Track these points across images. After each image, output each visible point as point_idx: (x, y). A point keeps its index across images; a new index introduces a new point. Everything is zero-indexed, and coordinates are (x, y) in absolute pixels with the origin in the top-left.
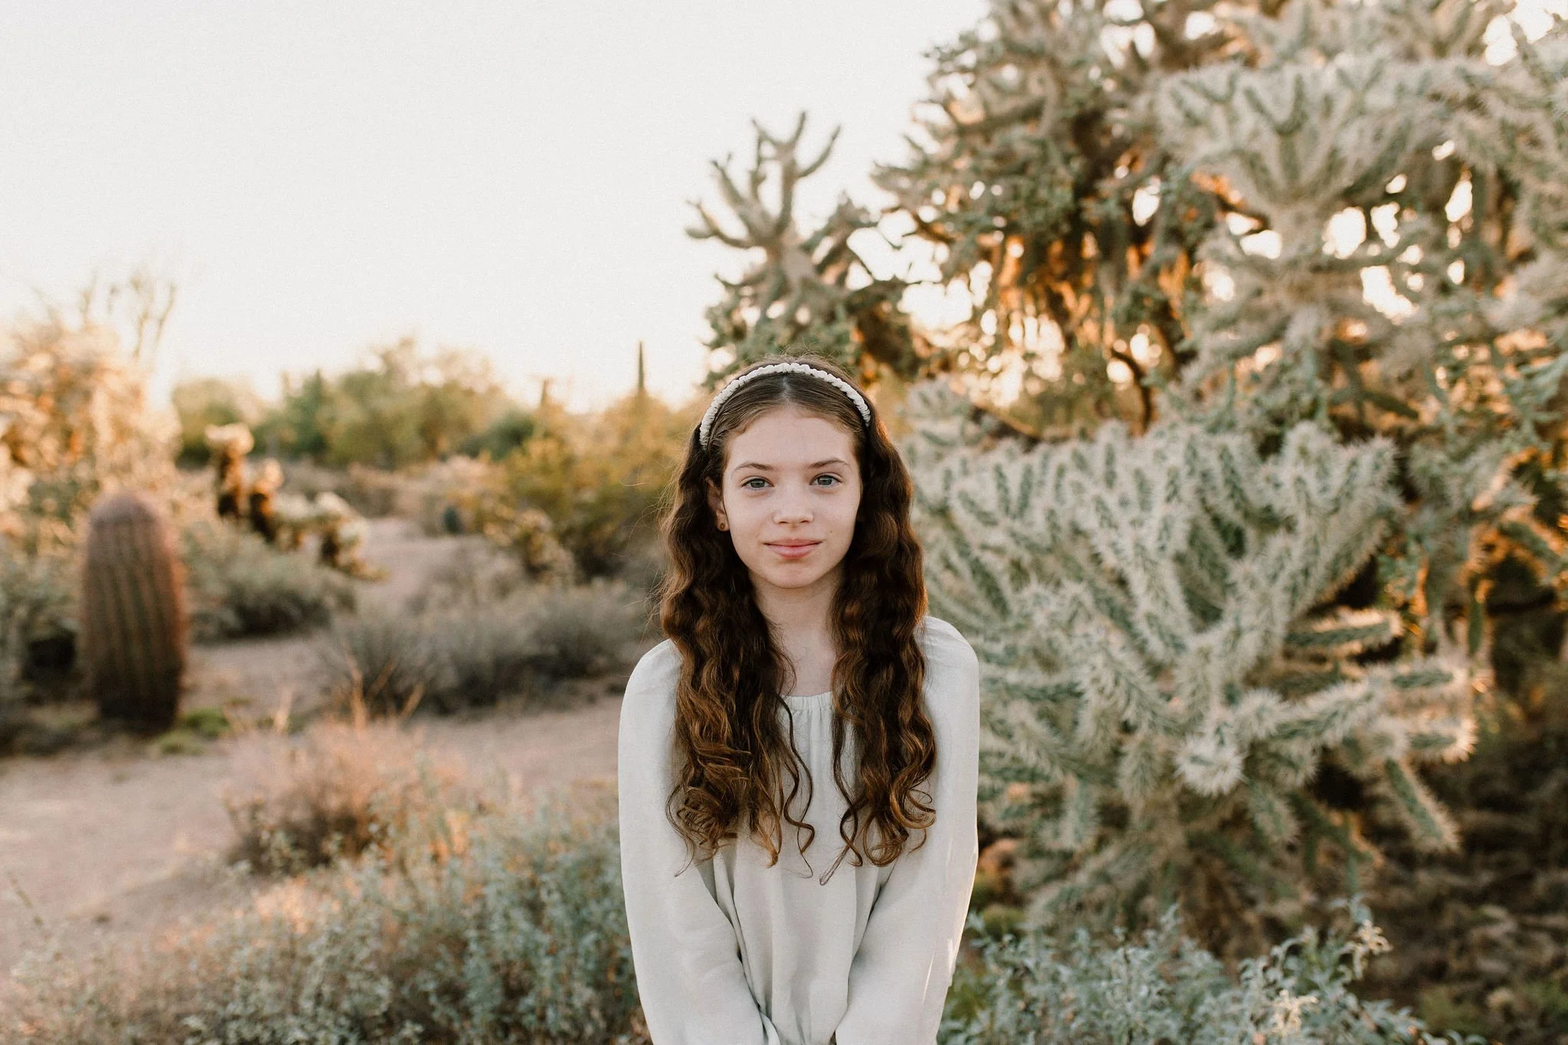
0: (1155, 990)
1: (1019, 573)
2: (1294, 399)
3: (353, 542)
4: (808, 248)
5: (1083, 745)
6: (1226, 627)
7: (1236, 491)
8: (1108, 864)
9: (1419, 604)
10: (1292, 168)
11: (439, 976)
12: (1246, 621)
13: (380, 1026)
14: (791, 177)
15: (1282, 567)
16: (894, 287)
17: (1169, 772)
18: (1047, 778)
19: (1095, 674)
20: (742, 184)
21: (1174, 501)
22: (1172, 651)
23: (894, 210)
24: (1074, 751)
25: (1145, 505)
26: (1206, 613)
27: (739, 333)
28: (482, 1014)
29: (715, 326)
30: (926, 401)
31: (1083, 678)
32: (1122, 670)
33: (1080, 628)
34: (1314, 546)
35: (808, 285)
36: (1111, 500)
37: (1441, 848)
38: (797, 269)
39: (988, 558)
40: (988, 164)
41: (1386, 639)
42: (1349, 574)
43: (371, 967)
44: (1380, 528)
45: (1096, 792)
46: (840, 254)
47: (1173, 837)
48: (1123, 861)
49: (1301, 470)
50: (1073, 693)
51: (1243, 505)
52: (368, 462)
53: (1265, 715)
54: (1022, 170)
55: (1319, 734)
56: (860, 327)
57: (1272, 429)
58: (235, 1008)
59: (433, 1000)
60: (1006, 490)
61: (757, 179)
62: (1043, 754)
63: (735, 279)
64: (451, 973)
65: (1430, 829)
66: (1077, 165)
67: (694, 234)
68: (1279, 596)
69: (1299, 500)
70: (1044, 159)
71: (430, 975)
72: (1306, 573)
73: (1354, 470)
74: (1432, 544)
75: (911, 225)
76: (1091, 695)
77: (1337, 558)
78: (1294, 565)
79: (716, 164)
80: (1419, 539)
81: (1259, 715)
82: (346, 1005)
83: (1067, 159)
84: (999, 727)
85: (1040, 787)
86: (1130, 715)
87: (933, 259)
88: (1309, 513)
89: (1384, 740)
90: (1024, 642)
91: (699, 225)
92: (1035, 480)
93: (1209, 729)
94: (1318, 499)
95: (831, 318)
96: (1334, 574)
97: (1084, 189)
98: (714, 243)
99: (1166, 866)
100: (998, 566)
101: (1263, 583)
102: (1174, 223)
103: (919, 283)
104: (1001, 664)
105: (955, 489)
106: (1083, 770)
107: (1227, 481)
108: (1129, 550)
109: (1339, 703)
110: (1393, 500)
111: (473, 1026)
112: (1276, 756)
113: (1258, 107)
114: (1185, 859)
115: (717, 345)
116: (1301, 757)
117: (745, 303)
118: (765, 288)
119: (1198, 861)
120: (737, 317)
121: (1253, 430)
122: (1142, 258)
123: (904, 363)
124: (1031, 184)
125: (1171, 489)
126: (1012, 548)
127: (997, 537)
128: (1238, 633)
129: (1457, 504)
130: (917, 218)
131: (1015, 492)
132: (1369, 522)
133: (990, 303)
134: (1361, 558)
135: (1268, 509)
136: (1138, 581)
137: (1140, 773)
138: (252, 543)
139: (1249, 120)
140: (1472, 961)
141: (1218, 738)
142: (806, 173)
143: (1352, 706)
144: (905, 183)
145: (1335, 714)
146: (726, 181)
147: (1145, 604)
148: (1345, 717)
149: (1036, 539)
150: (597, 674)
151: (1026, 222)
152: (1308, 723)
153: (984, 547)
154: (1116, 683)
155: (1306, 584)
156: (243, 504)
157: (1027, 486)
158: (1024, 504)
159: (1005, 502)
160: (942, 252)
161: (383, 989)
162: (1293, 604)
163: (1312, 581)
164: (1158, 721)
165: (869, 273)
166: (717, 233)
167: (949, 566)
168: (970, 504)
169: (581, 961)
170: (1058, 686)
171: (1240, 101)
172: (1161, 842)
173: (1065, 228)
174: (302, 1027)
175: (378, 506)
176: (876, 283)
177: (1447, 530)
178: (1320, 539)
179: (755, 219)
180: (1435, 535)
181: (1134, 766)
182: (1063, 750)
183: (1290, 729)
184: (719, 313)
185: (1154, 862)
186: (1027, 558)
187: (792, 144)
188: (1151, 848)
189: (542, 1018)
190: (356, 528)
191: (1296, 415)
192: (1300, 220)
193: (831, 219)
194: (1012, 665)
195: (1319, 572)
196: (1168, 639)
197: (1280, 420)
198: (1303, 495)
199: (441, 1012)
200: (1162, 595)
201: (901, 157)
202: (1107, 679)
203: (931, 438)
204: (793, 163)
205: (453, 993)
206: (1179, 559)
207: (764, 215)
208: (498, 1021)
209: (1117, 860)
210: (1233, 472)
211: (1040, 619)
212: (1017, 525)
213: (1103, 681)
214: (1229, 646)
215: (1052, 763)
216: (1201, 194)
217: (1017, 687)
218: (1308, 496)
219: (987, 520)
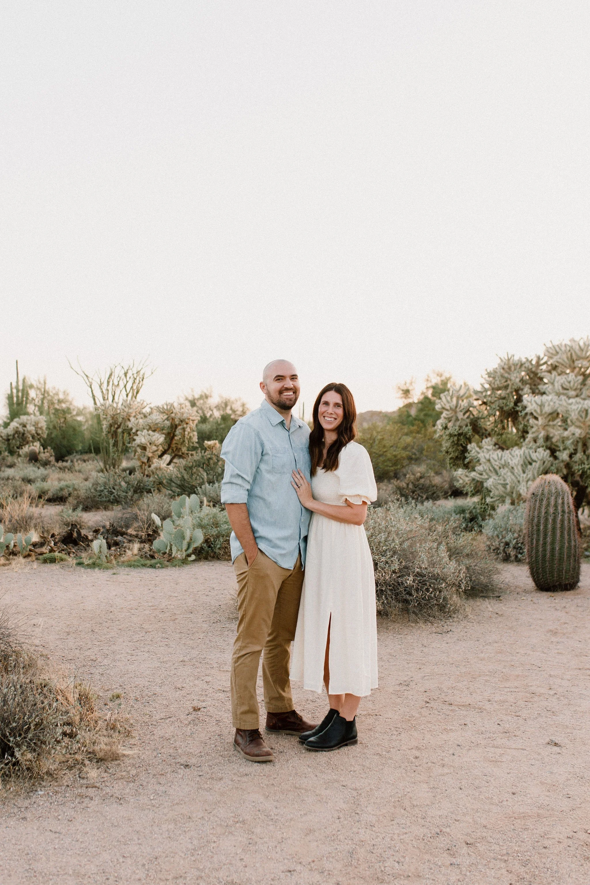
1: (500, 468)
7: (530, 457)
10: (541, 411)
26: (524, 472)
30: (486, 442)
31: (508, 481)
39: (495, 467)
90: (501, 477)
100: (497, 468)
113: (536, 403)
123: (481, 434)
127: (497, 463)
136: (515, 468)
139: (534, 405)
147: (516, 471)
157: (502, 456)
159: (498, 458)
167: (490, 470)
168: (493, 459)
170: (505, 483)
171: (533, 402)
176: (475, 418)
186: (501, 466)
203: (487, 449)
206: (522, 465)
210: (530, 454)
211: (503, 474)
212: (500, 462)
219: (496, 461)
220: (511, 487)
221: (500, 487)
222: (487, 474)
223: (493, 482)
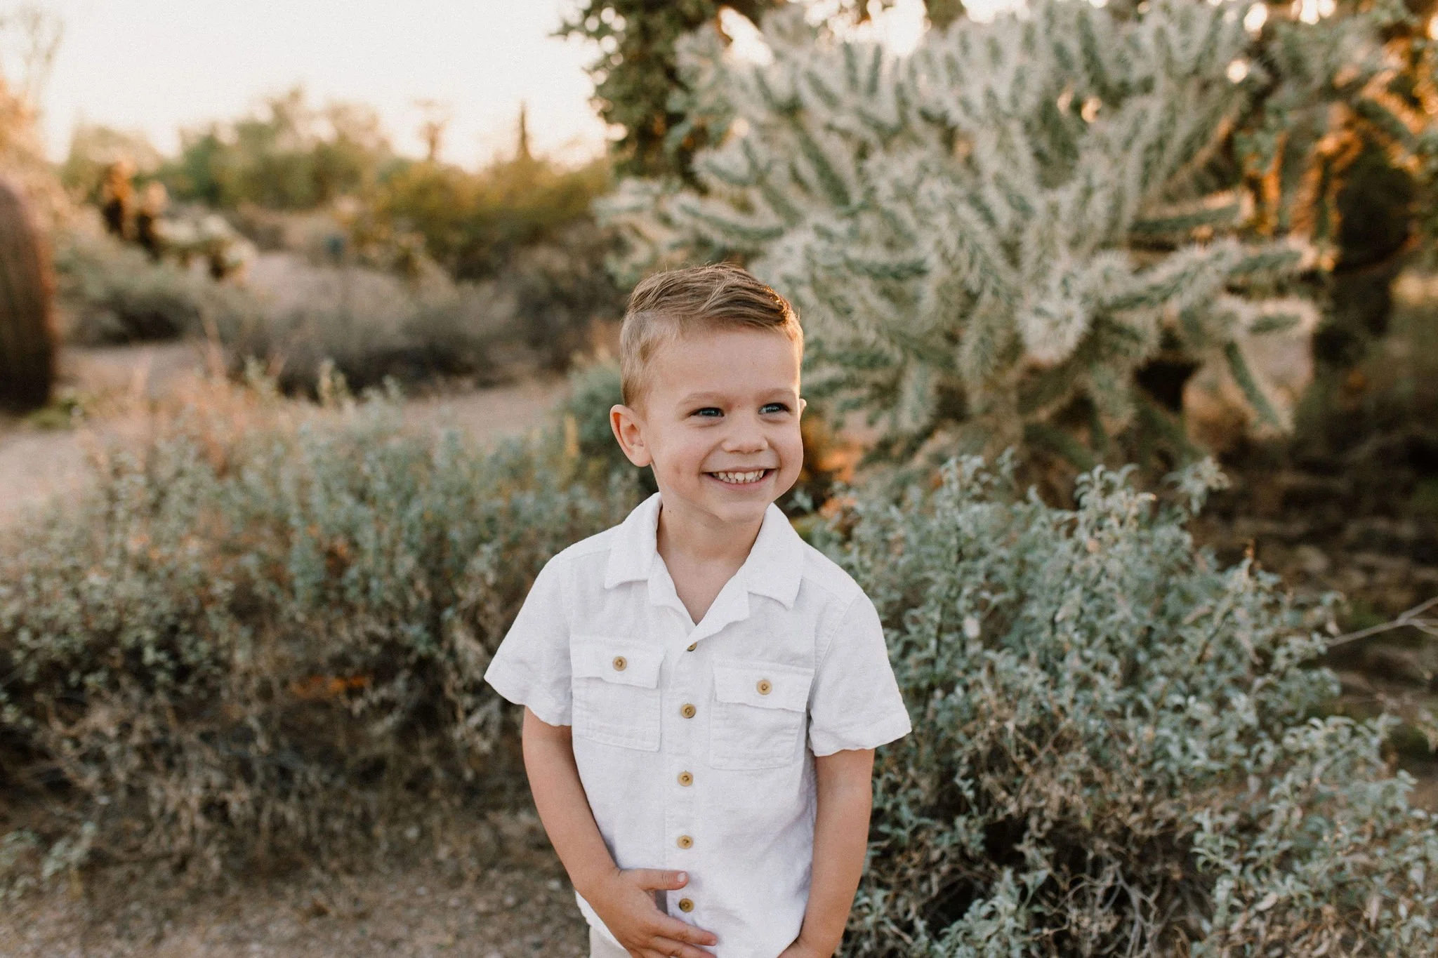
1: (862, 151)
3: (237, 266)
5: (924, 323)
6: (1077, 184)
7: (1092, 62)
9: (1272, 190)
11: (261, 555)
12: (1097, 179)
15: (1137, 133)
17: (1013, 342)
18: (887, 362)
19: (938, 237)
21: (1030, 55)
22: (1019, 217)
24: (914, 329)
31: (926, 250)
32: (967, 232)
33: (924, 192)
34: (1172, 112)
37: (1276, 434)
39: (833, 146)
41: (1238, 221)
42: (1204, 154)
44: (1239, 102)
45: (936, 376)
49: (1163, 22)
50: (919, 271)
51: (1100, 75)
52: (258, 199)
53: (1113, 278)
55: (1162, 303)
60: (855, 72)
62: (883, 331)
65: (1266, 417)
68: (1132, 168)
69: (1160, 57)
72: (1161, 146)
74: (1292, 118)
76: (933, 264)
77: (1192, 136)
78: (1149, 131)
80: (1278, 114)
81: (1107, 279)
84: (839, 304)
85: (880, 376)
86: (973, 282)
88: (1168, 73)
89: (1228, 320)
90: (867, 221)
93: (1054, 282)
94: (1179, 55)
96: (1188, 154)
100: (843, 157)
101: (1117, 146)
104: (842, 242)
106: (924, 352)
107: (1085, 51)
109: (1188, 266)
111: (296, 601)
112: (1119, 329)
114: (1022, 451)
116: (1145, 331)
119: (1035, 458)
125: (1027, 44)
126: (858, 128)
127: (845, 120)
128: (1088, 192)
129: (1318, 81)
131: (863, 73)
137: (981, 350)
138: (137, 256)
141: (1063, 291)
143: (1202, 266)
145: (1183, 278)
148: (1193, 278)
149: (883, 120)
150: (467, 370)
152: (1155, 289)
153: (830, 128)
154: (960, 243)
155: (1160, 158)
156: (129, 225)
158: (874, 87)
159: (853, 81)
163: (1166, 158)
164: (1002, 290)
167: (797, 178)
168: (817, 85)
169: (405, 534)
170: (901, 265)
172: (998, 428)
175: (270, 242)
177: (1308, 106)
178: (1178, 106)
180: (1295, 110)
182: (903, 329)
183: (1139, 295)
186: (871, 138)
188: (988, 431)
189: (366, 591)
190: (241, 252)
194: (857, 243)
195: (1174, 148)
196: (1014, 202)
198: (1163, 51)
200: (1011, 154)
202: (951, 242)
206: (1030, 127)
208: (321, 596)
209: (952, 446)
210: (1091, 39)
211: (884, 190)
212: (865, 105)
213: (947, 244)
214: (1079, 207)
215: (892, 342)
217: (858, 262)
218: (1169, 49)
220: (943, 291)
221: (863, 294)
222: (776, 201)
223: (809, 253)
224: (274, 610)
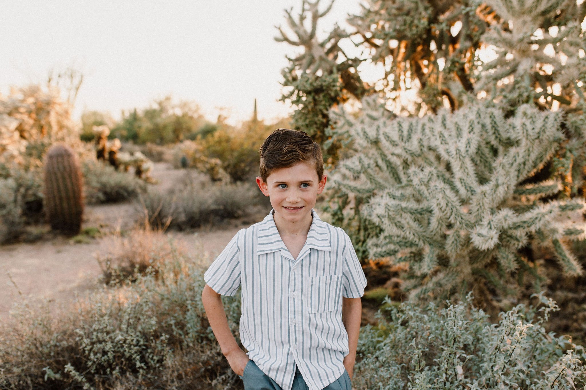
0: (465, 322)
1: (406, 164)
2: (520, 95)
3: (147, 170)
4: (322, 45)
5: (432, 231)
6: (492, 183)
7: (496, 131)
8: (440, 280)
9: (569, 179)
10: (521, 2)
11: (175, 318)
12: (500, 182)
13: (153, 336)
14: (316, 17)
15: (515, 160)
16: (356, 62)
17: (468, 241)
18: (417, 245)
19: (438, 202)
20: (296, 19)
21: (472, 133)
22: (469, 194)
23: (356, 33)
24: (428, 234)
25: (459, 135)
27: (295, 79)
28: (192, 334)
29: (285, 76)
30: (368, 103)
32: (450, 201)
33: (432, 184)
34: (528, 152)
35: (322, 59)
36: (446, 134)
37: (576, 275)
38: (318, 53)
39: (394, 159)
40: (394, 11)
41: (556, 191)
42: (541, 166)
43: (149, 313)
44: (555, 145)
45: (437, 251)
46: (335, 48)
47: (467, 270)
48: (447, 279)
49: (524, 120)
50: (429, 211)
51: (499, 136)
52: (153, 141)
53: (508, 218)
54: (408, 14)
55: (528, 227)
56: (342, 77)
57: (509, 108)
58: (95, 326)
59: (173, 327)
60: (402, 132)
61: (302, 18)
62: (416, 235)
63: (293, 57)
64: (181, 317)
65: (571, 268)
66: (430, 11)
67: (277, 40)
68: (513, 173)
69: (523, 133)
70: (417, 9)
71: (172, 318)
72: (524, 164)
73: (546, 120)
74: (576, 153)
75: (362, 40)
76: (436, 211)
77: (537, 159)
78: (520, 160)
79: (286, 11)
80: (571, 151)
81: (505, 219)
82: (139, 328)
83: (426, 9)
84: (398, 224)
85: (414, 249)
86: (452, 220)
87: (370, 54)
88: (527, 139)
89: (554, 231)
90: (409, 191)
91: (280, 36)
92: (413, 129)
93: (485, 222)
94: (530, 132)
95: (331, 72)
96: (535, 166)
97: (433, 20)
98: (285, 43)
99: (463, 282)
100: (397, 162)
101: (507, 166)
102: (469, 32)
103: (365, 60)
104: (400, 200)
105: (381, 132)
106: (431, 242)
107: (493, 127)
108: (453, 152)
109: (538, 214)
110: (561, 135)
111: (189, 338)
112: (511, 237)
114: (471, 279)
115: (286, 84)
116: (521, 237)
117: (297, 67)
118: (305, 62)
119: (476, 280)
120: (294, 73)
121: (503, 109)
122: (454, 49)
124: (411, 19)
125: (471, 128)
126: (404, 154)
127: (398, 151)
130: (364, 36)
131: (405, 133)
132: (551, 143)
133: (392, 71)
134: (547, 158)
135: (509, 139)
136: (456, 166)
137: (455, 242)
138: (110, 169)
140: (580, 325)
141: (489, 226)
142: (322, 16)
143: (543, 215)
144: (360, 22)
145: (536, 218)
146: (290, 17)
147: (459, 174)
148: (540, 220)
149: (414, 151)
150: (238, 218)
151: (408, 34)
152: (525, 222)
153: (393, 154)
154: (447, 205)
155: (524, 168)
156: (107, 155)
157: (410, 130)
158: (409, 138)
159: (401, 137)
160: (374, 51)
161: (154, 321)
162: (518, 176)
163: (526, 167)
164: (463, 221)
165: (346, 56)
166: (286, 39)
167: (377, 165)
168: (388, 137)
169: (231, 313)
170: (422, 208)
172: (462, 271)
173: (425, 36)
174: (122, 335)
175: (158, 158)
176: (348, 60)
177: (581, 148)
178: (531, 149)
179: (301, 32)
180: (577, 149)
181: (453, 239)
182: (424, 234)
183: (518, 224)
184: (287, 70)
185: (458, 280)
186: (410, 159)
187: (317, 4)
188: (458, 273)
190: (148, 165)
191: (521, 102)
192: (525, 23)
193: (331, 33)
194: (404, 200)
195: (530, 164)
196: (468, 188)
197: (514, 104)
198: (525, 131)
199: (176, 331)
200: (466, 170)
201: (358, 12)
203: (371, 117)
204: (317, 11)
205: (181, 325)
206: (473, 158)
207: (305, 32)
208: (198, 336)
209: (444, 278)
210: (495, 123)
211: (416, 181)
212: (407, 145)
213: (442, 205)
214: (493, 190)
215: (419, 239)
216: (480, 20)
217: (406, 208)
218: (527, 131)
219: (394, 144)
220: (440, 221)
221: (407, 220)
222: (371, 178)
223: (387, 206)
224: (181, 342)
